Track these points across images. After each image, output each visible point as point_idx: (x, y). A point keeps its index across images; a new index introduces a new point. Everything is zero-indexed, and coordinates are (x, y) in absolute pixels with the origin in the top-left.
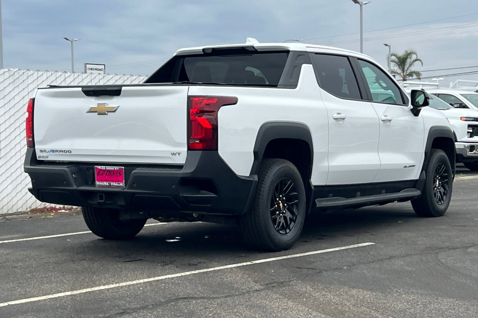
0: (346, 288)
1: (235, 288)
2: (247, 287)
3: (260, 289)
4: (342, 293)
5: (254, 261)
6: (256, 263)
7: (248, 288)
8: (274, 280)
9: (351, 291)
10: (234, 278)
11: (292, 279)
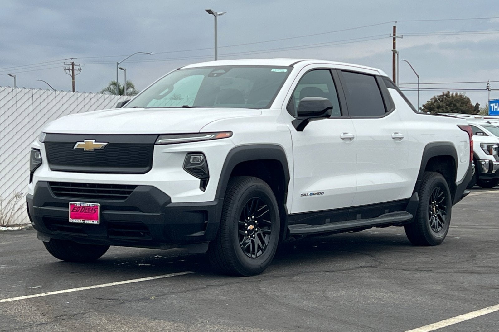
0: (146, 320)
1: (16, 322)
2: (31, 320)
3: (47, 322)
4: (140, 325)
5: (50, 292)
6: (51, 295)
7: (33, 321)
8: (66, 312)
9: (151, 322)
10: (20, 311)
11: (88, 311)
